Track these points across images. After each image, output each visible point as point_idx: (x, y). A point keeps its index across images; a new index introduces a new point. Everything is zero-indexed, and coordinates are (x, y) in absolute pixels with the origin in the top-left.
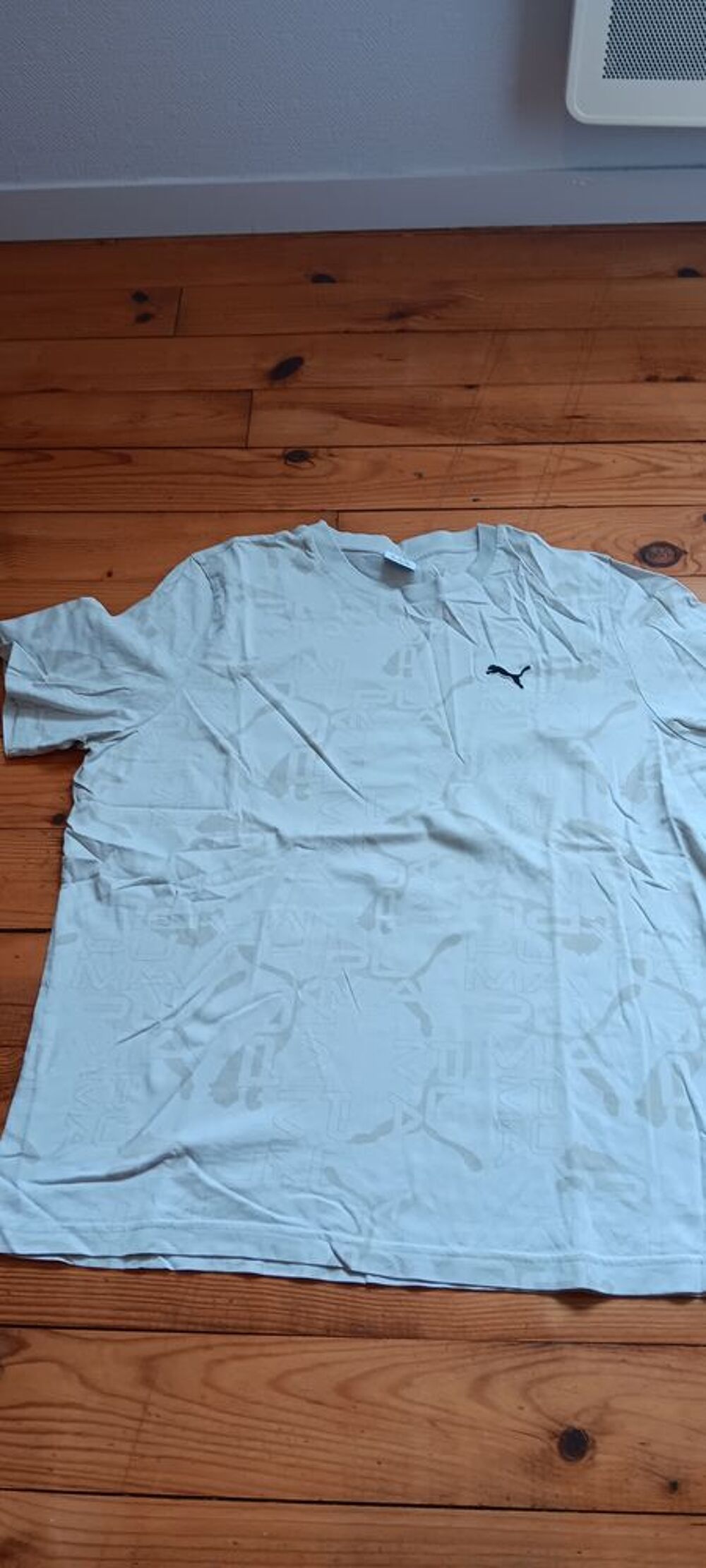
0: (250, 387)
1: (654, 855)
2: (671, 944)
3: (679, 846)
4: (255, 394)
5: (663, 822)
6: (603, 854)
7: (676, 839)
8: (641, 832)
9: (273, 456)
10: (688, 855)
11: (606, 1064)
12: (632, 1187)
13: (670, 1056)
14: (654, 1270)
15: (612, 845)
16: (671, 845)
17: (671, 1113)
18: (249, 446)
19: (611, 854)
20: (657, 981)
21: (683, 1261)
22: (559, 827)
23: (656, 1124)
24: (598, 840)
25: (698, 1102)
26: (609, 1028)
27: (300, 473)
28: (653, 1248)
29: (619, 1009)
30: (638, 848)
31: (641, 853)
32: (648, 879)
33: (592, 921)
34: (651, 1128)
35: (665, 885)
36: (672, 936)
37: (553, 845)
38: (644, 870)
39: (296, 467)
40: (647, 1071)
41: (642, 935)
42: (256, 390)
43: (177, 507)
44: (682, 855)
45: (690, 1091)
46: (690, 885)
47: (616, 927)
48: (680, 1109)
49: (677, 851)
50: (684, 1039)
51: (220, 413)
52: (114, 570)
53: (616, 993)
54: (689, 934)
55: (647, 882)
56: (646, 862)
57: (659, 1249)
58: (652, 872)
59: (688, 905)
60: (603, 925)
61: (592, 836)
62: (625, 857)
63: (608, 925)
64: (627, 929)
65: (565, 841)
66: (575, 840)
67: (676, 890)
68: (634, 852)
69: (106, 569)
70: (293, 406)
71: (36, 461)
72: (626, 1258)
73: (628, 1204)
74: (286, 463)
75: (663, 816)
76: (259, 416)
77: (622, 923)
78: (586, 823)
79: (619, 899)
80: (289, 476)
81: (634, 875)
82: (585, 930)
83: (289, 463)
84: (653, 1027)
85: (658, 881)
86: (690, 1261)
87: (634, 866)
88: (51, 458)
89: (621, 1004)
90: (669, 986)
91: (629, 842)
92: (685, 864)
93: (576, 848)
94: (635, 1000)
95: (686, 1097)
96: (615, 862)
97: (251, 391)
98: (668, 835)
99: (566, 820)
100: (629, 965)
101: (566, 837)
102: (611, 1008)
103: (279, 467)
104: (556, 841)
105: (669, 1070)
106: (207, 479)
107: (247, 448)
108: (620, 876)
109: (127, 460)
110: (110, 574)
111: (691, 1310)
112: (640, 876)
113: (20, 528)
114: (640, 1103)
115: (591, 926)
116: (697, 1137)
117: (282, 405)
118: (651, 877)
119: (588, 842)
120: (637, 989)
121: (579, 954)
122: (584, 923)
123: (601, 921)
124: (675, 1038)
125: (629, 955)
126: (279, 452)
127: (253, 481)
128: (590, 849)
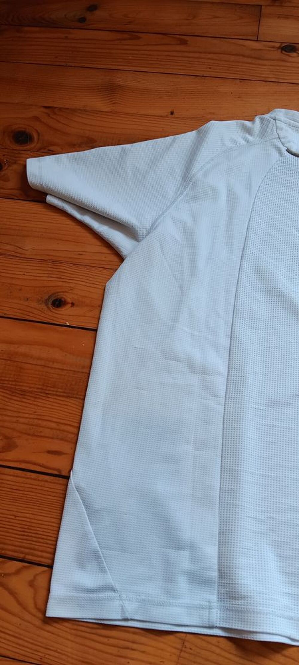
0: (260, 3)
4: (263, 7)
9: (273, 47)
18: (259, 39)
27: (291, 59)
39: (290, 56)
42: (264, 5)
43: (213, 74)
51: (241, 18)
52: (175, 111)
69: (169, 111)
70: (287, 17)
71: (130, 39)
74: (282, 53)
76: (265, 22)
80: (283, 61)
83: (284, 52)
88: (138, 38)
97: (261, 6)
103: (277, 54)
106: (233, 58)
107: (257, 41)
109: (184, 43)
110: (172, 113)
113: (120, 79)
117: (280, 17)
126: (278, 45)
127: (261, 62)
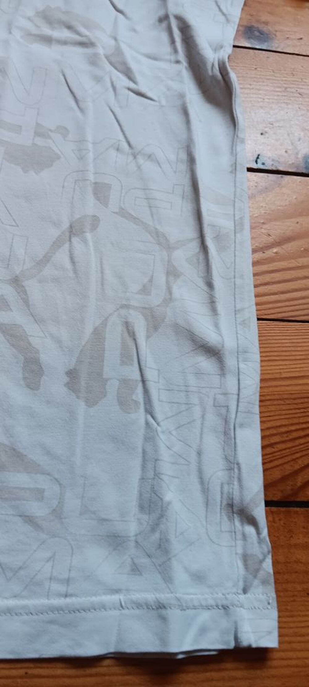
1: (144, 60)
2: (148, 167)
3: (176, 51)
5: (161, 20)
6: (79, 50)
7: (173, 42)
8: (134, 30)
10: (185, 64)
11: (38, 320)
12: (39, 494)
13: (123, 312)
14: (51, 622)
15: (94, 40)
16: (167, 48)
17: (112, 387)
19: (89, 51)
20: (123, 213)
21: (93, 608)
22: (31, 13)
23: (91, 402)
24: (78, 33)
25: (150, 375)
26: (48, 271)
28: (56, 587)
29: (67, 245)
30: (123, 46)
31: (129, 55)
32: (132, 85)
33: (50, 130)
34: (81, 407)
35: (149, 94)
36: (150, 157)
37: (15, 32)
38: (128, 74)
40: (89, 330)
41: (113, 153)
44: (178, 62)
45: (142, 358)
46: (182, 96)
47: (82, 141)
48: (125, 382)
49: (173, 58)
50: (145, 290)
53: (66, 225)
54: (173, 157)
55: (129, 89)
56: (133, 65)
57: (62, 589)
58: (139, 78)
59: (176, 119)
60: (64, 136)
61: (70, 27)
62: (107, 57)
63: (70, 137)
64: (94, 143)
65: (34, 31)
66: (47, 31)
67: (164, 102)
68: (118, 51)
72: (12, 603)
73: (29, 520)
75: (162, 13)
77: (89, 137)
78: (67, 13)
79: (90, 106)
81: (114, 79)
82: (39, 141)
84: (108, 272)
85: (143, 89)
86: (104, 607)
87: (116, 68)
89: (70, 240)
90: (135, 220)
91: (116, 39)
92: (179, 73)
93: (48, 40)
94: (89, 236)
95: (136, 365)
96: (93, 61)
98: (165, 37)
99: (41, 7)
100: (90, 190)
101: (37, 26)
102: (57, 244)
104: (21, 29)
105: (120, 328)
108: (98, 79)
111: (96, 675)
112: (122, 81)
114: (72, 374)
115: (49, 137)
116: (142, 422)
118: (135, 82)
119: (66, 34)
120: (95, 222)
121: (25, 171)
122: (40, 132)
123: (63, 131)
124: (135, 287)
125: (91, 177)
128: (64, 43)
